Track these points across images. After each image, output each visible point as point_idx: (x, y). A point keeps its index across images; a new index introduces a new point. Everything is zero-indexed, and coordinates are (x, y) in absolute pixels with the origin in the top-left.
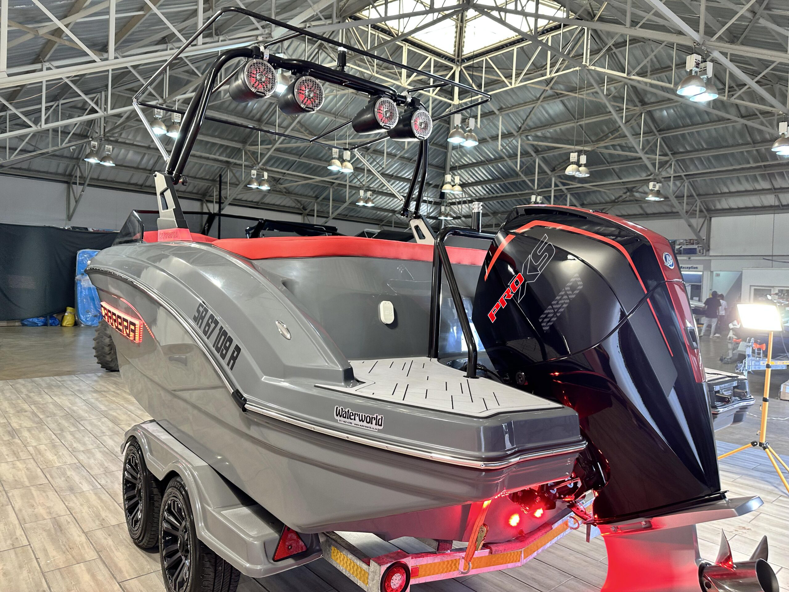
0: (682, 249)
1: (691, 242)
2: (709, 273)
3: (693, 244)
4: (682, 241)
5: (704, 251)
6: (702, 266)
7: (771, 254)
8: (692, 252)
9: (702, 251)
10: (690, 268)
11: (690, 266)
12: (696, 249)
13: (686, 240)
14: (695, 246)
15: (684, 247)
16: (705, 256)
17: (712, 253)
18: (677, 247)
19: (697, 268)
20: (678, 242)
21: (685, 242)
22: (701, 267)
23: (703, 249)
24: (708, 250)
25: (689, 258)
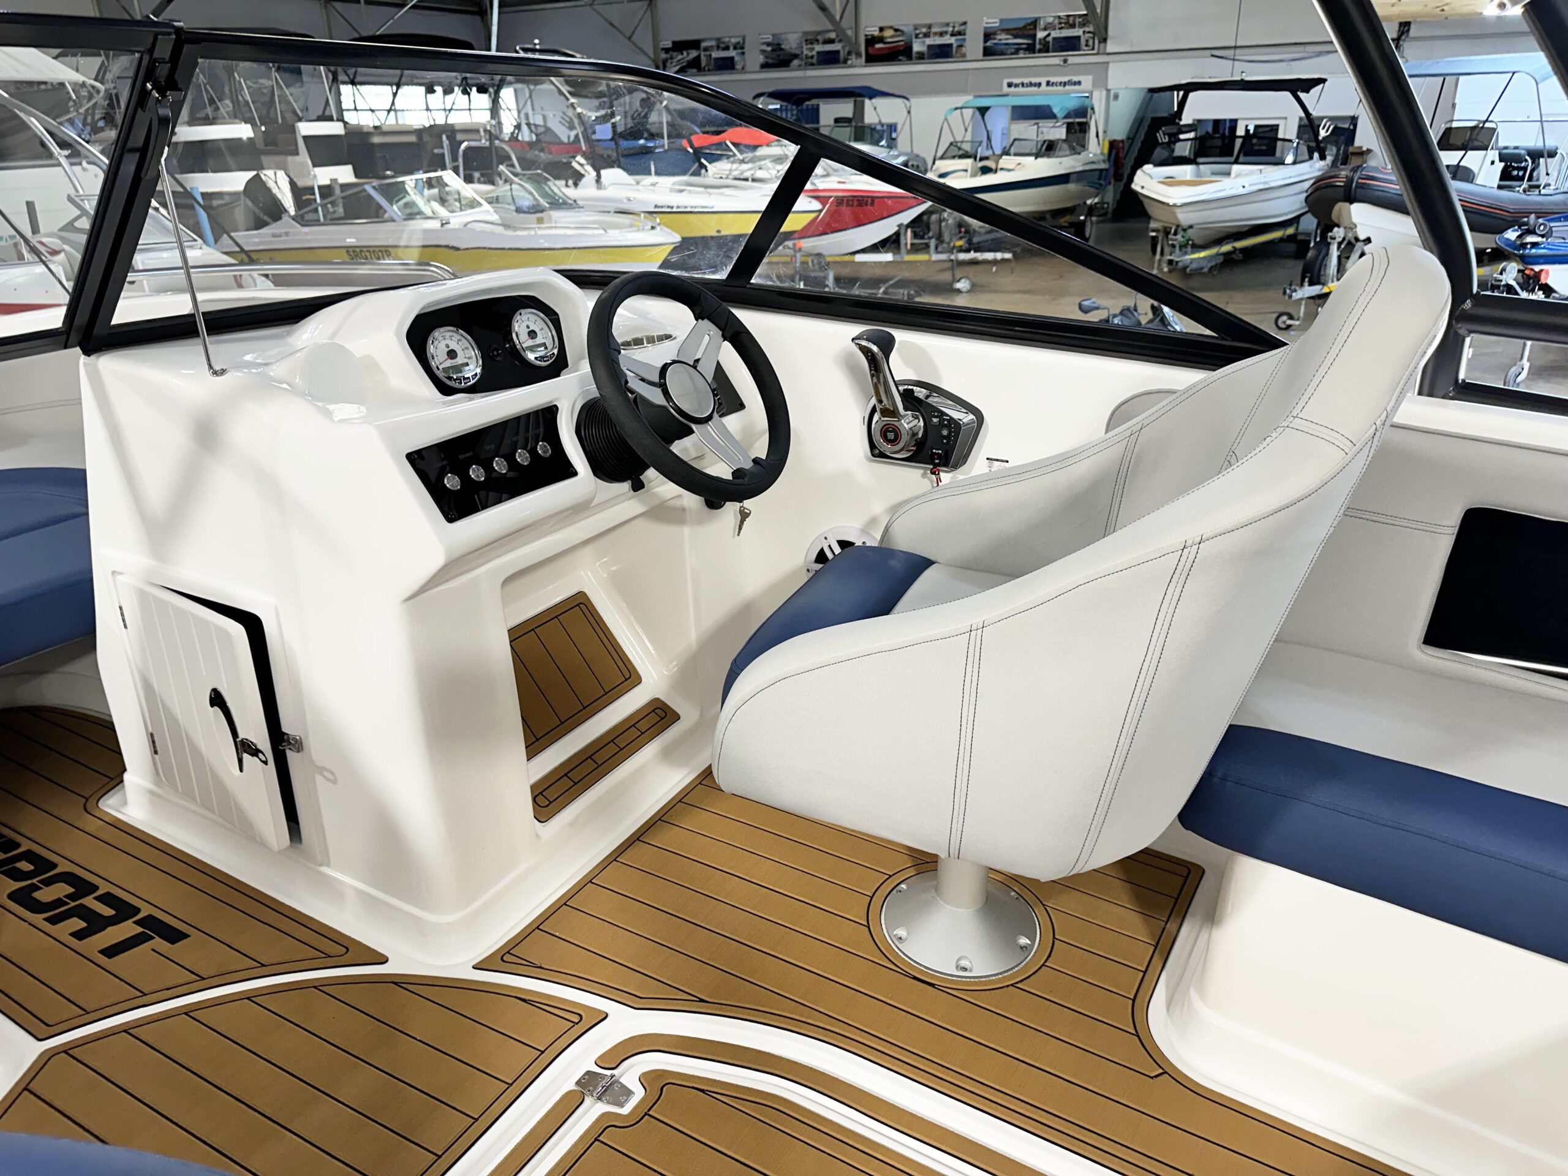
0: (1050, 39)
1: (1069, 22)
2: (1104, 93)
3: (1073, 26)
4: (1051, 20)
5: (1097, 42)
6: (1090, 78)
7: (1233, 44)
8: (1070, 44)
9: (1091, 43)
10: (1065, 84)
11: (1065, 79)
12: (1079, 38)
13: (1059, 17)
14: (1077, 32)
15: (1055, 34)
16: (1098, 54)
17: (1110, 47)
18: (1041, 35)
19: (1079, 83)
20: (1042, 24)
21: (1057, 21)
22: (1087, 81)
23: (1094, 38)
24: (1105, 40)
25: (1065, 61)
